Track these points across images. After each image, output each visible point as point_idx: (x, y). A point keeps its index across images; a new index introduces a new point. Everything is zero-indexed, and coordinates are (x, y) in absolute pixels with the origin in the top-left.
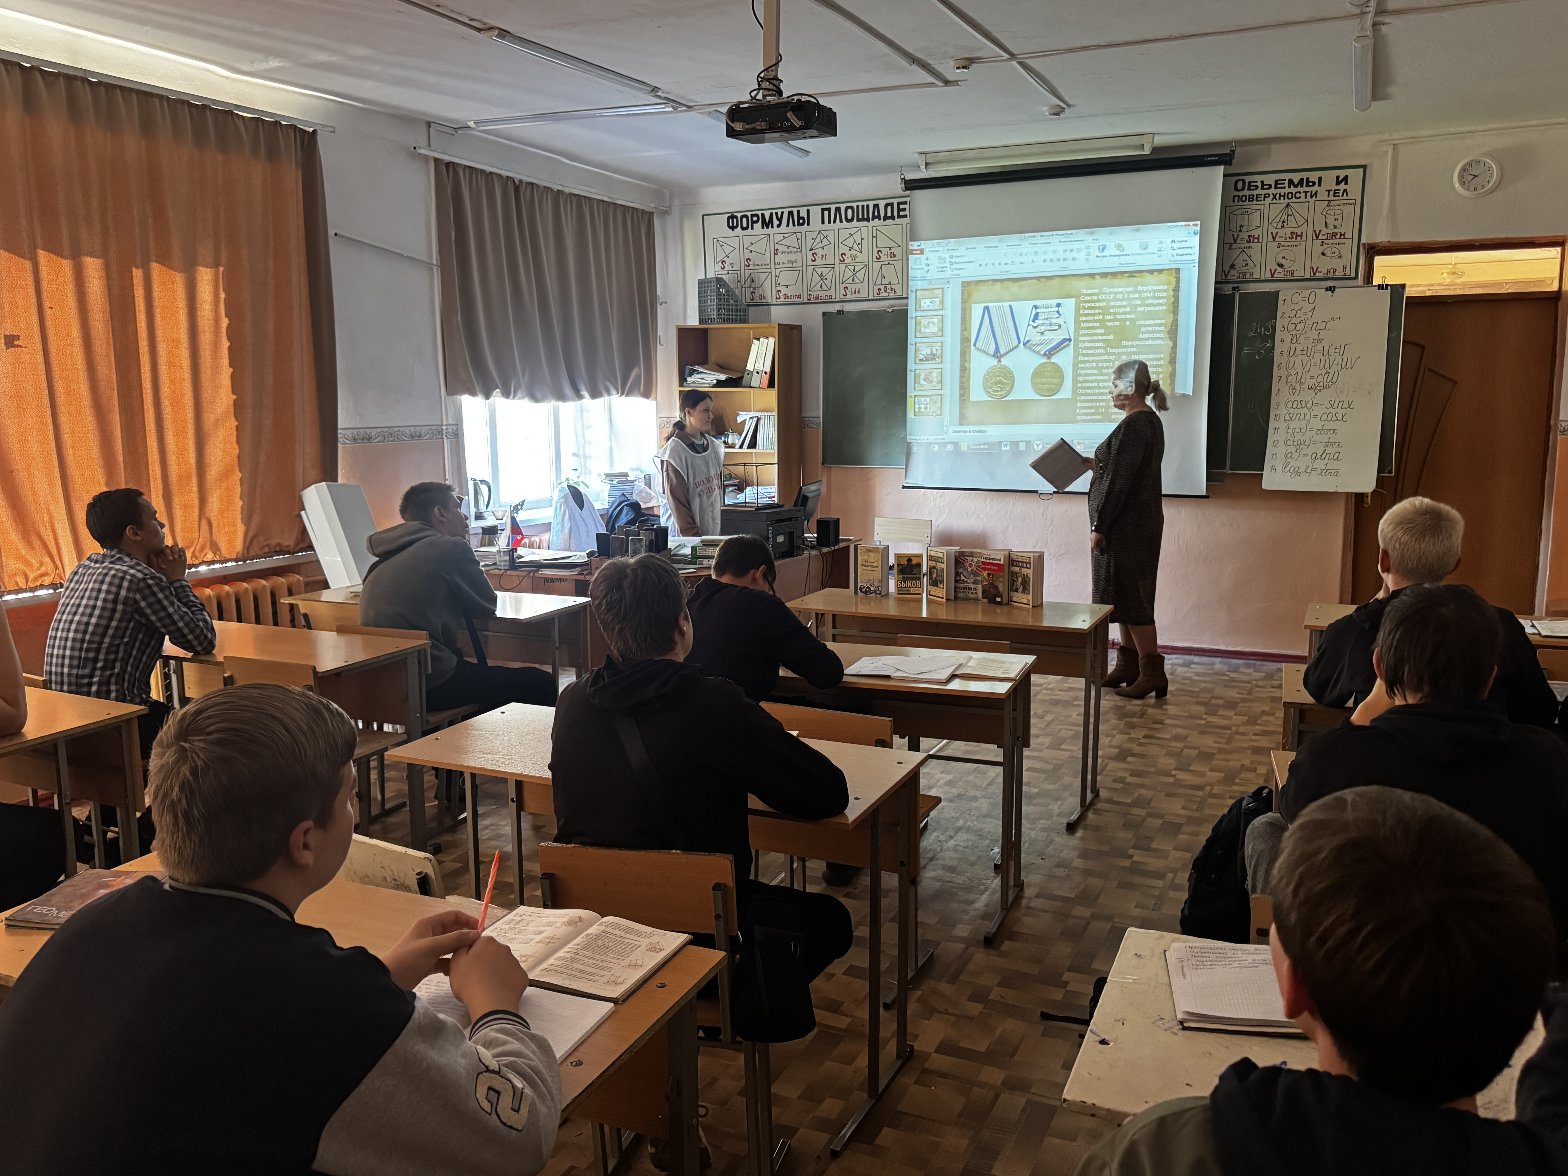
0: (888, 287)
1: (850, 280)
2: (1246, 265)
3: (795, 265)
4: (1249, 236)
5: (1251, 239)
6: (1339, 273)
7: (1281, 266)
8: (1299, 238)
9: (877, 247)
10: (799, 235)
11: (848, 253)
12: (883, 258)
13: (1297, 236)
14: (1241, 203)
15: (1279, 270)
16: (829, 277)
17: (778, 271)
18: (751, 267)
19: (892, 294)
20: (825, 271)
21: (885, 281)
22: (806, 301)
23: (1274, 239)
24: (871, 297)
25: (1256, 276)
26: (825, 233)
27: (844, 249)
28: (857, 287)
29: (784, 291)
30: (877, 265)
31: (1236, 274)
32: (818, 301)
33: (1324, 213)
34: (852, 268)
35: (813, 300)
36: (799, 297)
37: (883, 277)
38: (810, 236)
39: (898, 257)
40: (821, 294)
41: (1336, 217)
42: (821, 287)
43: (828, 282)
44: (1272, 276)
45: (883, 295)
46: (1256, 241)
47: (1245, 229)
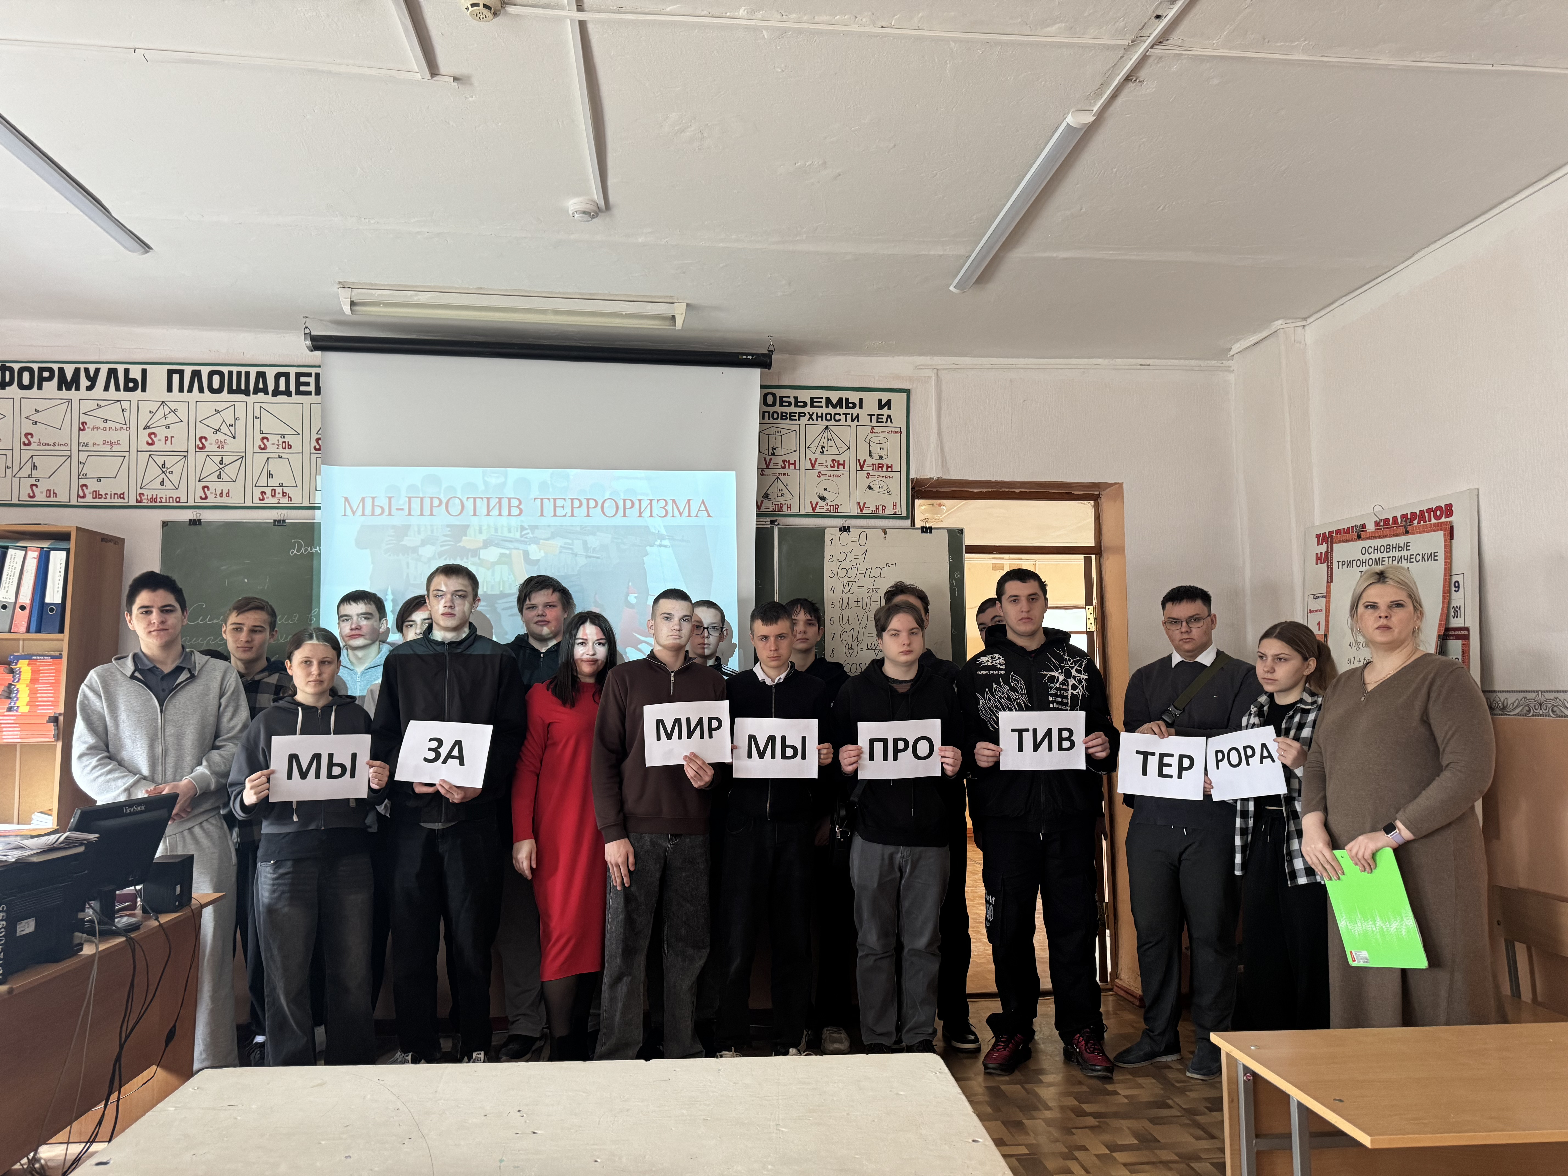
0: (279, 490)
1: (214, 477)
2: (782, 495)
3: (115, 448)
4: (784, 461)
5: (786, 465)
6: (889, 511)
7: (823, 499)
8: (841, 467)
9: (261, 432)
10: (125, 405)
11: (212, 438)
12: (271, 448)
13: (839, 464)
14: (772, 421)
15: (821, 503)
16: (177, 469)
17: (83, 456)
18: (34, 446)
19: (284, 501)
20: (170, 461)
21: (273, 482)
22: (133, 502)
23: (813, 466)
24: (249, 503)
25: (794, 509)
26: (173, 406)
27: (203, 431)
28: (225, 487)
29: (93, 485)
30: (261, 458)
31: (771, 506)
32: (155, 504)
33: (868, 440)
34: (217, 459)
35: (145, 503)
36: (122, 496)
37: (270, 475)
38: (145, 408)
39: (296, 447)
40: (161, 494)
41: (881, 446)
42: (162, 483)
43: (174, 478)
44: (814, 509)
45: (270, 501)
46: (792, 467)
47: (778, 452)
